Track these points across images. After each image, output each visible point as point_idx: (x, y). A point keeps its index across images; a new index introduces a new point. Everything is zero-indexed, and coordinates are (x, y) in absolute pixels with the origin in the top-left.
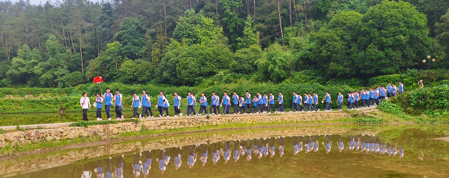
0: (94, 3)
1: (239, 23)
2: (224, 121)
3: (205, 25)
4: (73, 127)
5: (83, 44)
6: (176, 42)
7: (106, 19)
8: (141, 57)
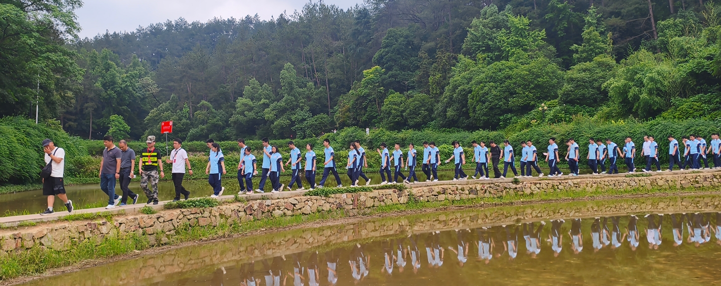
1: (575, 21)
2: (545, 187)
3: (514, 29)
4: (309, 197)
5: (330, 73)
6: (467, 60)
7: (361, 34)
8: (413, 88)
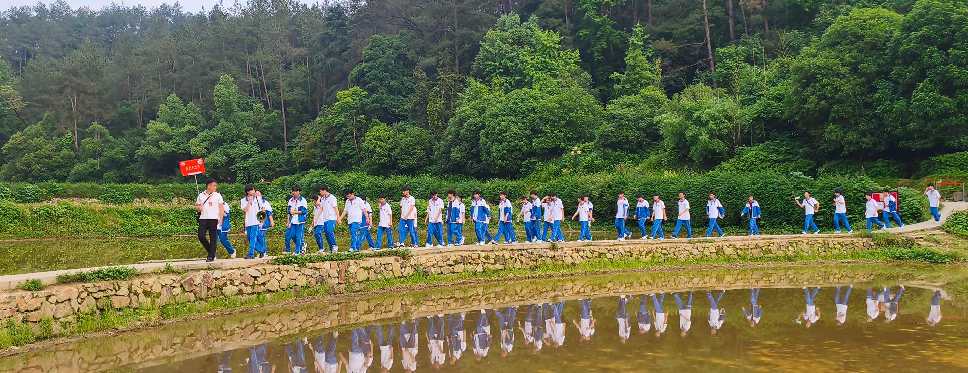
0: (309, 6)
1: (615, 41)
2: (590, 255)
3: (540, 47)
4: (276, 266)
5: (287, 92)
6: (478, 85)
7: (332, 40)
8: (405, 118)
